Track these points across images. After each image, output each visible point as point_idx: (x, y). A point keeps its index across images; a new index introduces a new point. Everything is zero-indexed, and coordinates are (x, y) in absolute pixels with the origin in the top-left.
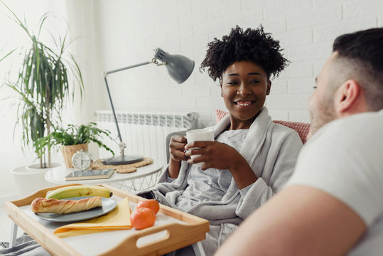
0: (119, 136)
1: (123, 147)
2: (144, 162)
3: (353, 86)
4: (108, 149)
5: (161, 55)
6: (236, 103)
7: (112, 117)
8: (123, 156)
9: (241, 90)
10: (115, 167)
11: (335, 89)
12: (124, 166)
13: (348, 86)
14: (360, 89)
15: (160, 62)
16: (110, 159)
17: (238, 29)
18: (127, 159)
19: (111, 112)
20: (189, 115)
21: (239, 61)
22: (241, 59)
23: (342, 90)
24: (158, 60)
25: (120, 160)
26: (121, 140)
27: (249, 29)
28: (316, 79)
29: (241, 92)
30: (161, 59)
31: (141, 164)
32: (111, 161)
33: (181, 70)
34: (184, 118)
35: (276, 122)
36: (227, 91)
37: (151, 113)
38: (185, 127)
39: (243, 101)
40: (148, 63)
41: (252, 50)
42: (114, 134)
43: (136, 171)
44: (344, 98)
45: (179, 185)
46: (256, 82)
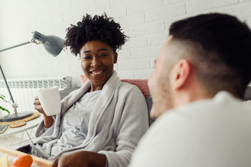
0: (12, 98)
1: (15, 107)
2: (33, 117)
3: (185, 65)
4: (4, 109)
5: (38, 36)
6: (91, 72)
7: (5, 84)
8: (16, 113)
9: (94, 63)
10: (9, 123)
11: (170, 68)
12: (16, 122)
13: (181, 65)
14: (193, 68)
15: (38, 41)
16: (6, 117)
17: (88, 16)
18: (20, 116)
19: (3, 81)
20: (64, 79)
21: (90, 41)
22: (91, 39)
23: (176, 70)
24: (36, 40)
25: (14, 117)
26: (13, 102)
27: (96, 16)
28: (155, 62)
29: (94, 65)
30: (38, 39)
31: (30, 118)
32: (7, 118)
33: (54, 47)
34: (61, 81)
35: (123, 81)
36: (84, 64)
37: (37, 79)
38: (62, 87)
39: (96, 71)
40: (29, 43)
41: (99, 32)
42: (8, 98)
43: (25, 124)
44: (178, 77)
45: (56, 136)
46: (105, 55)
